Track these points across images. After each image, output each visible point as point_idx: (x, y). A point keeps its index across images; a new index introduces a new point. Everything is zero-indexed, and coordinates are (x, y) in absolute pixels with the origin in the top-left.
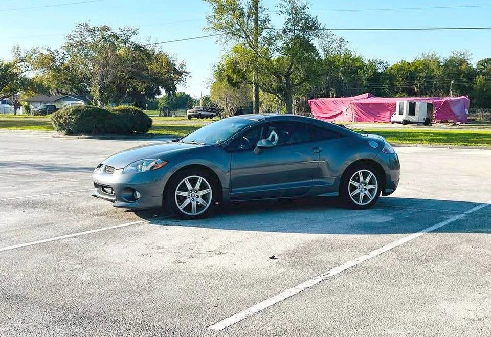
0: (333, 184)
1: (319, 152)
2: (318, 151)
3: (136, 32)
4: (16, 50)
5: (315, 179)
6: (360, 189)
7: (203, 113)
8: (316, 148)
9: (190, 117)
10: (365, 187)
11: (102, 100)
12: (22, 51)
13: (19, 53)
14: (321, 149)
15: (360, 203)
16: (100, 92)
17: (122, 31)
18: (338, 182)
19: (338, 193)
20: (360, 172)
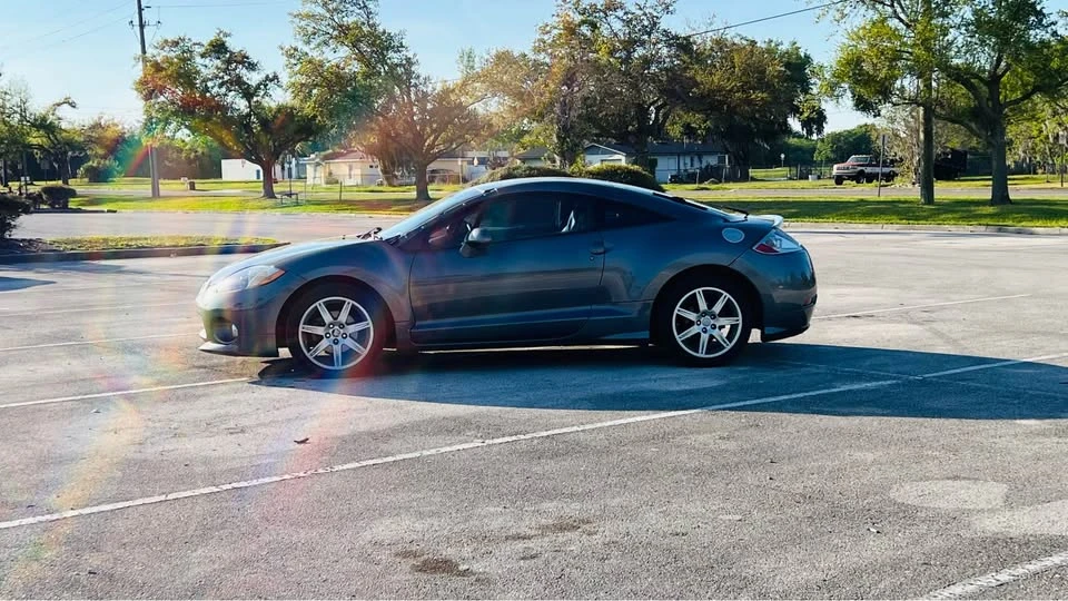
0: (635, 315)
1: (604, 253)
2: (601, 250)
3: (671, 8)
4: (466, 58)
5: (595, 303)
6: (702, 326)
7: (868, 170)
8: (600, 244)
9: (839, 180)
10: (712, 322)
11: (562, 155)
12: (477, 59)
13: (471, 64)
14: (607, 245)
15: (701, 354)
16: (558, 137)
17: (640, 9)
18: (648, 312)
19: (648, 332)
20: (699, 291)
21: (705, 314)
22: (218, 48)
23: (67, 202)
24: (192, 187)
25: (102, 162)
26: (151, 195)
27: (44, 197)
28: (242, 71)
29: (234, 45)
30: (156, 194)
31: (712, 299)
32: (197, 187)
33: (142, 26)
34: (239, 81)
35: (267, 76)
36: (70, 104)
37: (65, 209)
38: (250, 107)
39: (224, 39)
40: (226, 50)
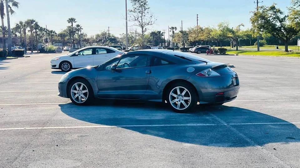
0: (157, 94)
1: (150, 73)
6: (179, 99)
10: (182, 98)
15: (178, 109)
18: (162, 93)
19: (162, 100)
20: (178, 88)
21: (179, 95)
22: (273, 8)
23: (225, 52)
24: (277, 48)
25: (262, 41)
26: (257, 50)
27: (218, 51)
28: (279, 14)
29: (277, 7)
30: (258, 50)
31: (182, 90)
32: (279, 48)
33: (258, 3)
34: (278, 18)
35: (286, 16)
36: (243, 25)
37: (224, 54)
38: (281, 25)
39: (275, 6)
40: (275, 9)
